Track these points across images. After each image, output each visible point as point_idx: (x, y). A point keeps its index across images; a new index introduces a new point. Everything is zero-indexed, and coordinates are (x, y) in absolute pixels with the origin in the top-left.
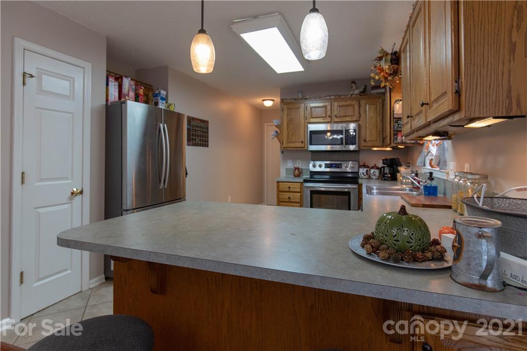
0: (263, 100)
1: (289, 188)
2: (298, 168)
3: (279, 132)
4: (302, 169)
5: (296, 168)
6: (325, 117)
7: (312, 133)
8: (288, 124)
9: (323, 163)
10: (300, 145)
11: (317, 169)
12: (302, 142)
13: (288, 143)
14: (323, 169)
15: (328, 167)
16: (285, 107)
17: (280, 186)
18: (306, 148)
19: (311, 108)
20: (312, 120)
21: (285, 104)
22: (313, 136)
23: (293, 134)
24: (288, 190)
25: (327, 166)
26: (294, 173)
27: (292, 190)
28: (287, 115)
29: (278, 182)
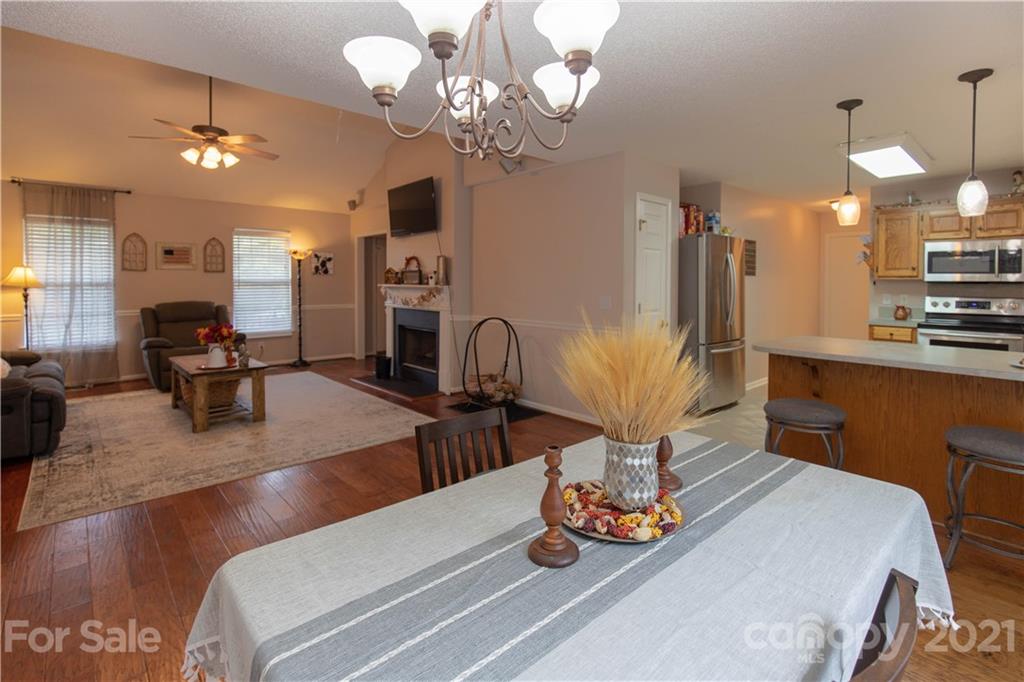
0: (831, 202)
1: (892, 334)
2: (903, 308)
3: (868, 253)
4: (910, 309)
5: (898, 308)
6: (960, 230)
7: (932, 255)
8: (887, 242)
9: (953, 301)
10: (909, 273)
11: (940, 309)
12: (914, 269)
13: (887, 269)
14: (953, 309)
15: (962, 307)
16: (883, 218)
17: (875, 332)
18: (920, 277)
19: (931, 219)
20: (932, 236)
21: (883, 213)
22: (934, 259)
23: (897, 256)
24: (889, 337)
25: (959, 305)
26: (896, 313)
27: (894, 338)
28: (887, 230)
29: (871, 326)
